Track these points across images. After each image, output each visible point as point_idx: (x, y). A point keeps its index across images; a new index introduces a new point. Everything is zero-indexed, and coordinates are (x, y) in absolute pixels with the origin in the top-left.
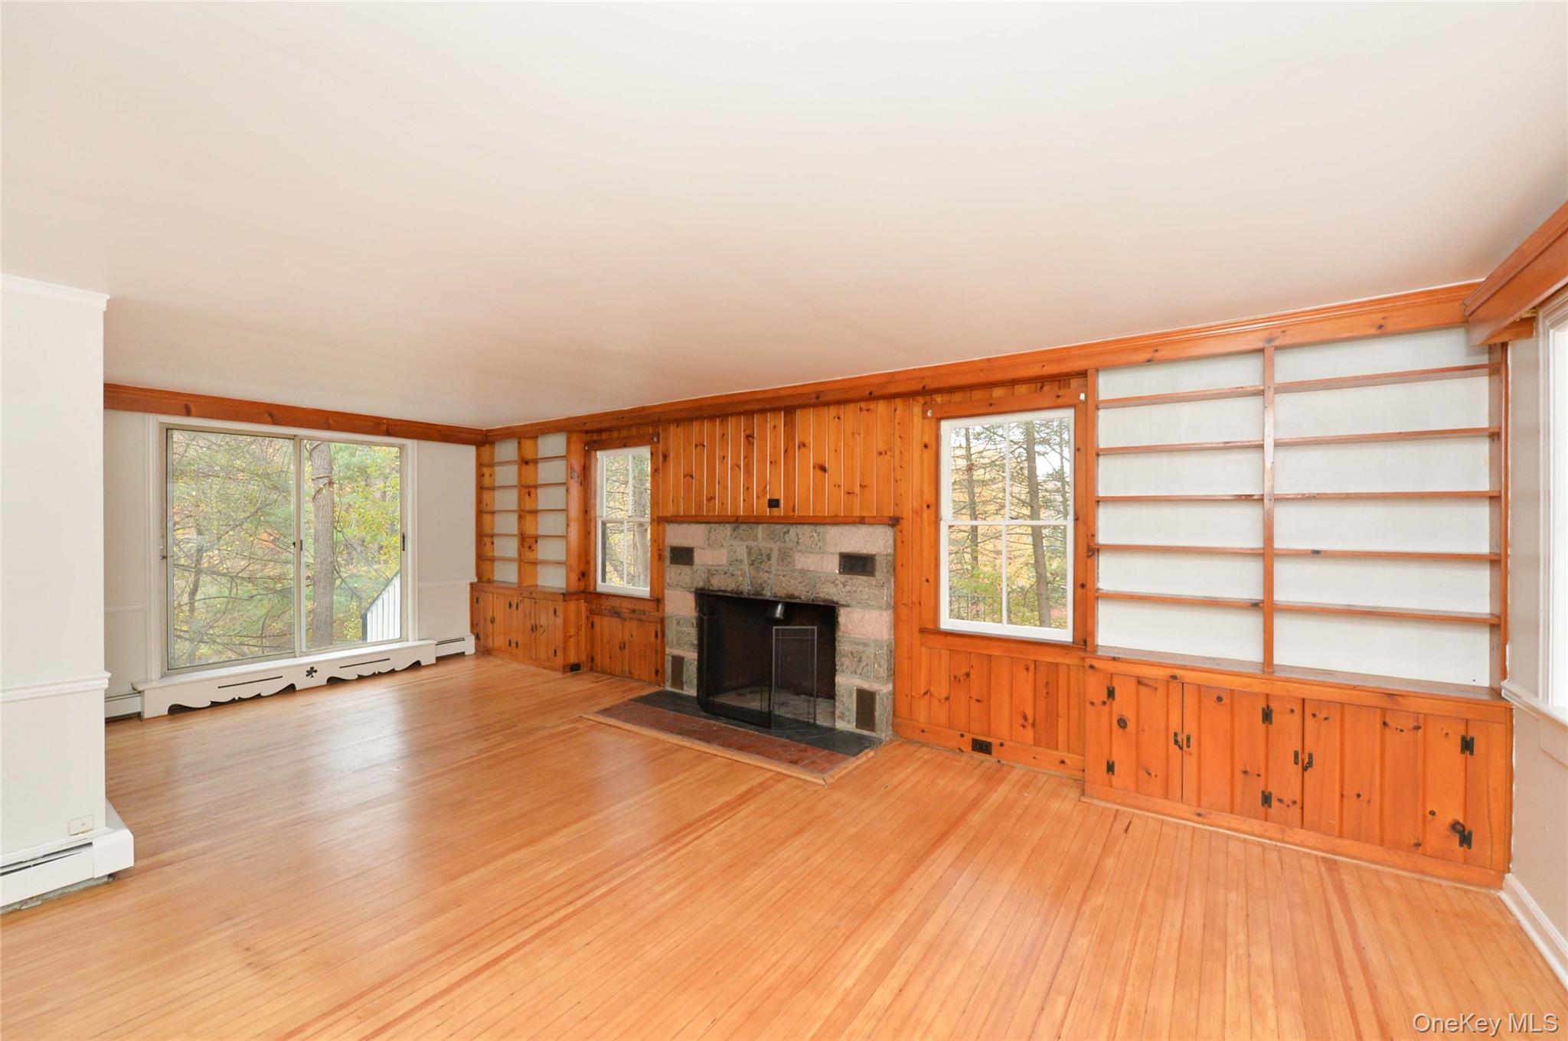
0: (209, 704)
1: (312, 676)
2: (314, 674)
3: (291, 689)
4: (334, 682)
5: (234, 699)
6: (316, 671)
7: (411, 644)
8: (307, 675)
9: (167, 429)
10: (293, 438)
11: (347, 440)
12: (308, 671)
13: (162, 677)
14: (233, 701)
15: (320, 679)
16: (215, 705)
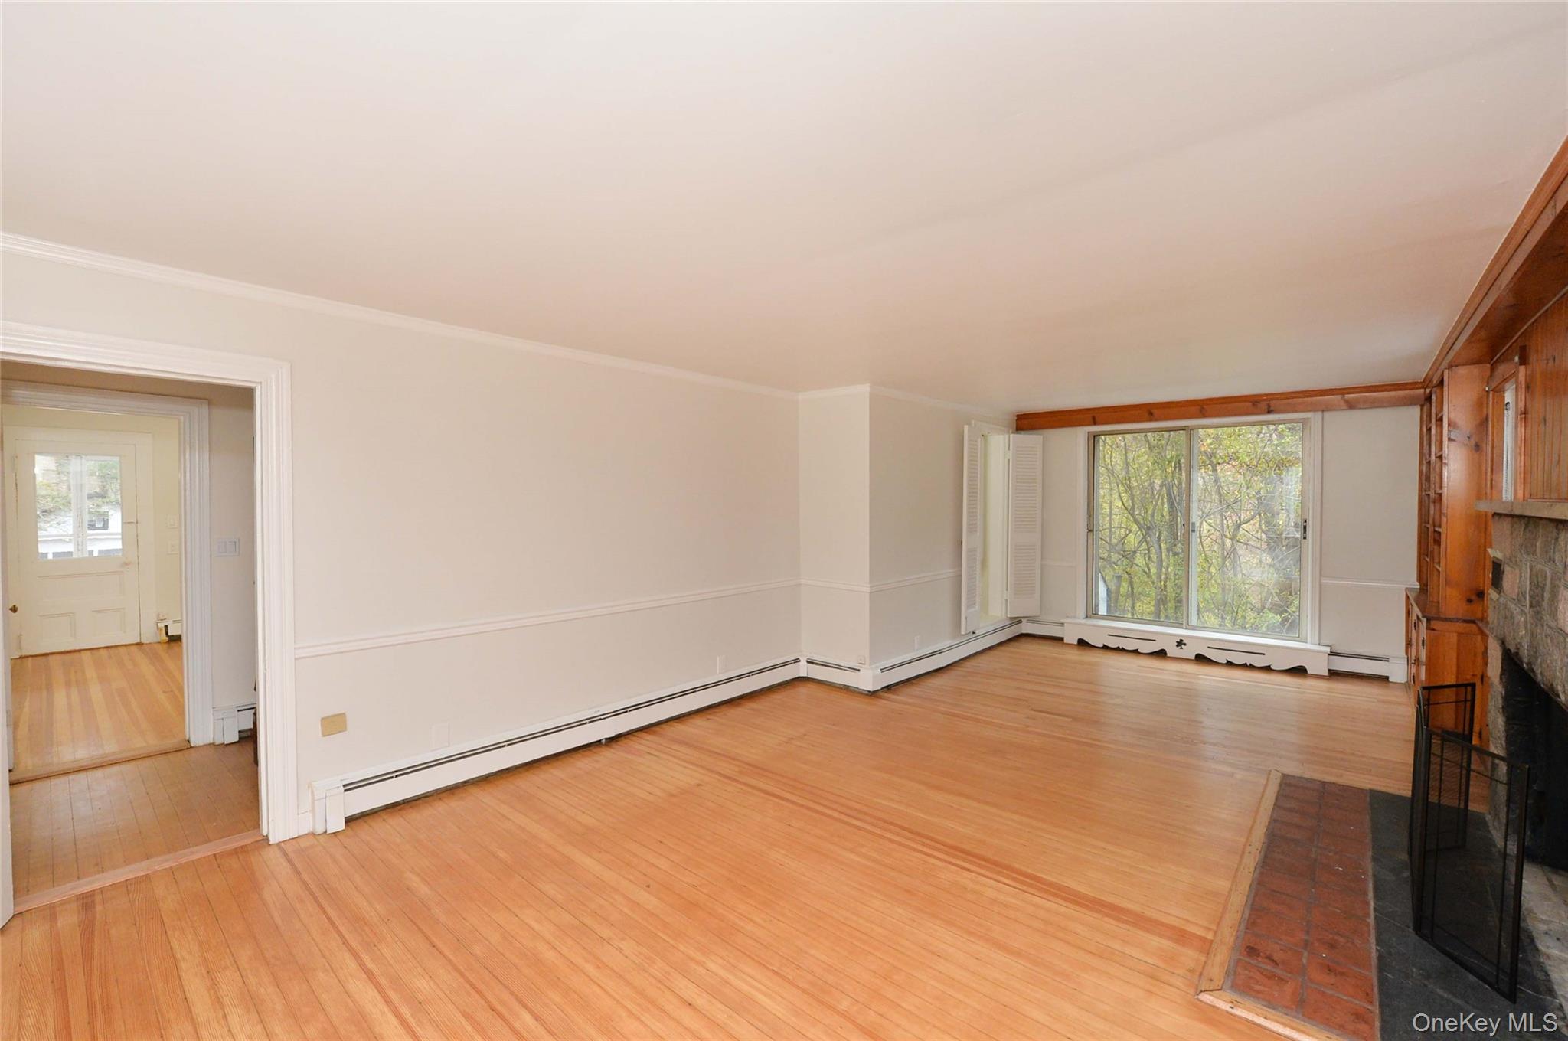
0: (1102, 646)
1: (1181, 648)
2: (1183, 646)
3: (1161, 654)
4: (1200, 659)
5: (1118, 647)
6: (1185, 644)
7: (1309, 646)
8: (1177, 646)
9: (1094, 437)
10: (1183, 429)
11: (1233, 423)
12: (1177, 642)
13: (1087, 617)
14: (1117, 649)
15: (1189, 652)
16: (1105, 647)
